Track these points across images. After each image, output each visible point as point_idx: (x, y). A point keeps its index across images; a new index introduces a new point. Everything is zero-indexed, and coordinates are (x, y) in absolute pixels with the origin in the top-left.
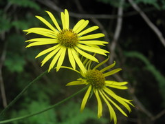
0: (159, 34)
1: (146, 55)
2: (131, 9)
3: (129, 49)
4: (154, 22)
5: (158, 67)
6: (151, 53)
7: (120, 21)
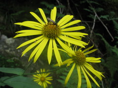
0: (107, 28)
1: (102, 35)
2: (98, 20)
3: (97, 33)
4: (105, 24)
5: (105, 39)
6: (103, 34)
7: (94, 23)
